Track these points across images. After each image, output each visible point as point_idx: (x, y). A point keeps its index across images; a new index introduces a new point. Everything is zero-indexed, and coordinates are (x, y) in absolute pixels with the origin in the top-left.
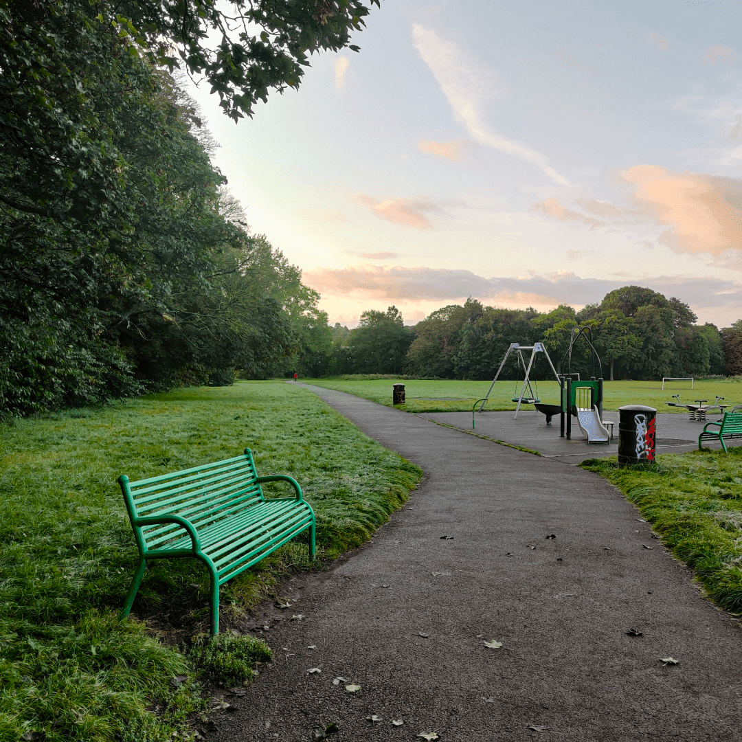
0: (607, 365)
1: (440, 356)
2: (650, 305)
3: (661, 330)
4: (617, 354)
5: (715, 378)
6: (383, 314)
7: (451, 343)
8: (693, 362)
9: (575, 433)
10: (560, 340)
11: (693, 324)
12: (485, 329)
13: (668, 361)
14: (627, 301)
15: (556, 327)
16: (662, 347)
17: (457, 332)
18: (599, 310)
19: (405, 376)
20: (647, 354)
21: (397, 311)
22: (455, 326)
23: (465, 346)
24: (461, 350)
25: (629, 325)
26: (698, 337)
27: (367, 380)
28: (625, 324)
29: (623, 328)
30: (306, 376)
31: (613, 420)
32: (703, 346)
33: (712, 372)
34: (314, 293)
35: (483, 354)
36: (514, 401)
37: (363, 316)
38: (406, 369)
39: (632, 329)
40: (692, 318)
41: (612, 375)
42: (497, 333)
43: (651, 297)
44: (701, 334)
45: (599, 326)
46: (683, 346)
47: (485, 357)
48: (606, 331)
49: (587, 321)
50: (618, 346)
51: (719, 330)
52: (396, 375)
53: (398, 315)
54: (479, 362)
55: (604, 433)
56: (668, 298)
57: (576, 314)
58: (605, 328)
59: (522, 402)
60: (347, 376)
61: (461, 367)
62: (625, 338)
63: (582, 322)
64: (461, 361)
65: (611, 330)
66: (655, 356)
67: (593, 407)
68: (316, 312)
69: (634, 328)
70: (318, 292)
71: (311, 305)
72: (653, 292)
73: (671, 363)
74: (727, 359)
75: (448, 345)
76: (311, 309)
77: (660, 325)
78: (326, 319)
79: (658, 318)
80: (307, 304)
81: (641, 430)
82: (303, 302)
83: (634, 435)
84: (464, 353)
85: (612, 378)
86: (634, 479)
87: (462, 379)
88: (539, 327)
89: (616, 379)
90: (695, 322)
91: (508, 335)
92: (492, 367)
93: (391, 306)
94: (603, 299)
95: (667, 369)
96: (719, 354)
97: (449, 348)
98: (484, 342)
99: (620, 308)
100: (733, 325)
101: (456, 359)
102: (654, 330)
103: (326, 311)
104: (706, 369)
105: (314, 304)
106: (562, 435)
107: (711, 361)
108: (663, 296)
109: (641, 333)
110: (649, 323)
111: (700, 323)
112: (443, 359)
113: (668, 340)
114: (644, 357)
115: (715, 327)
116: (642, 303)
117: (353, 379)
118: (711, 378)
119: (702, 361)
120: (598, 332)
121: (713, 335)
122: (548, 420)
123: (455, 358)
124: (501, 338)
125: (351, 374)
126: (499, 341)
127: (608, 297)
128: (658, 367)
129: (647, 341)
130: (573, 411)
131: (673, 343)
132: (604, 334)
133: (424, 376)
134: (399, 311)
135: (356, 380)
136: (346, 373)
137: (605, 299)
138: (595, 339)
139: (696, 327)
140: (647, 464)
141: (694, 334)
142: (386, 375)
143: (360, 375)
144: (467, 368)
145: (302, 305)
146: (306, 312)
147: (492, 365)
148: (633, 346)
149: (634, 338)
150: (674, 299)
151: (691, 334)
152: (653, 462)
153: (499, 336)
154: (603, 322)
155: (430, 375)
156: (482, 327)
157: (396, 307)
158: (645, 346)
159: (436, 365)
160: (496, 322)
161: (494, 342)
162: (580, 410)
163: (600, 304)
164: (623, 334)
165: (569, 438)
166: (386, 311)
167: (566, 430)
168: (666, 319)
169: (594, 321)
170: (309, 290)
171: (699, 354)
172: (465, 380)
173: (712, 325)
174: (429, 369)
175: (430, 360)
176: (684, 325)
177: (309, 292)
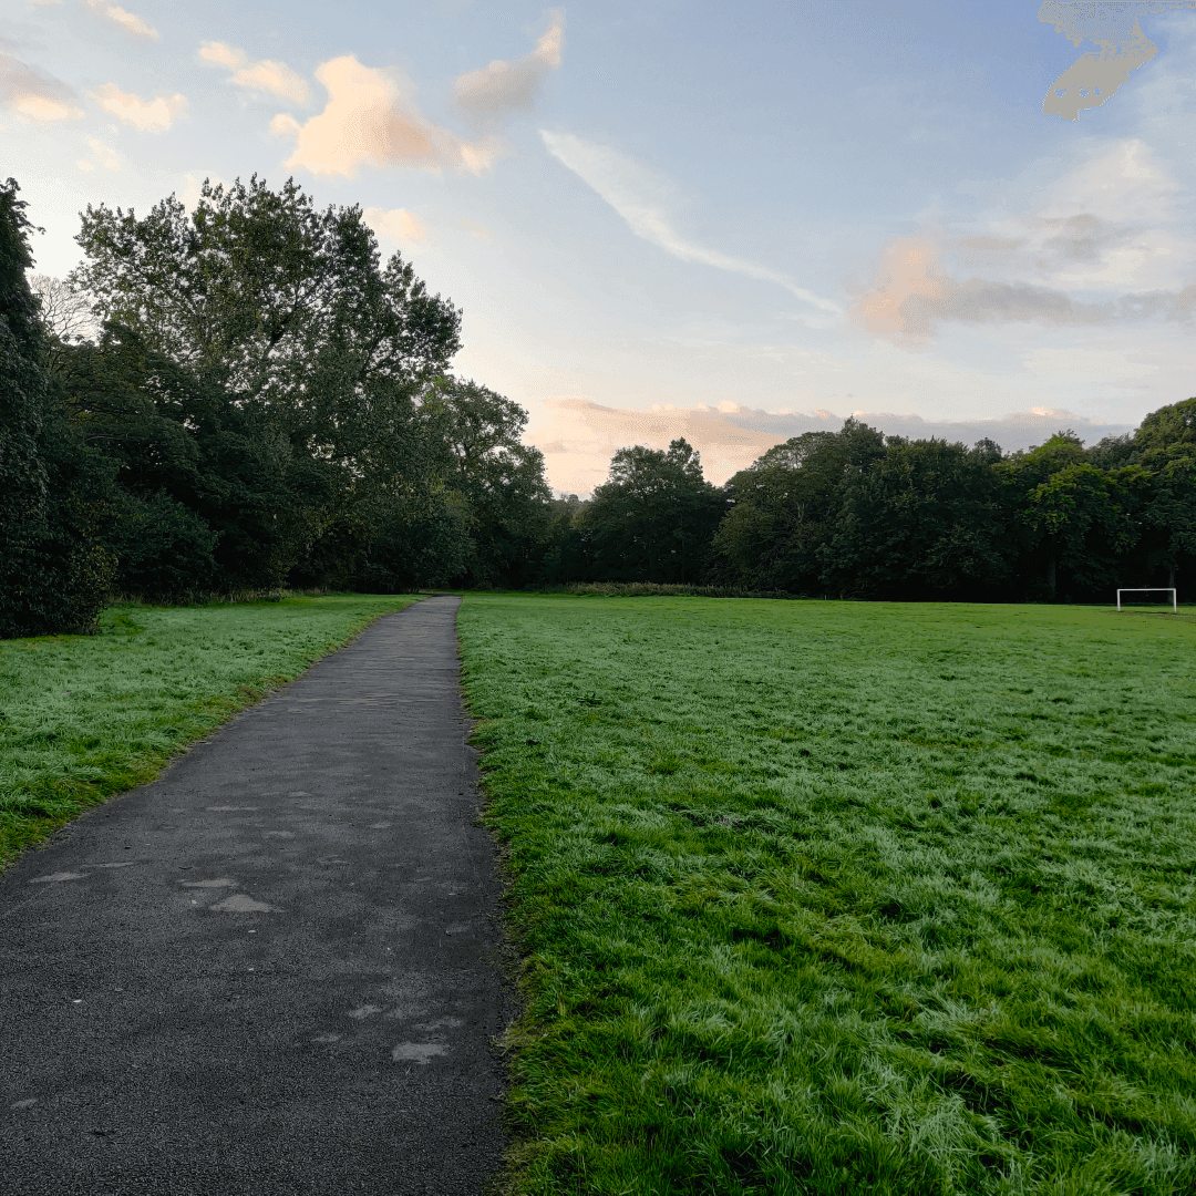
1: (788, 544)
6: (660, 455)
7: (814, 515)
10: (1066, 511)
12: (894, 483)
15: (1056, 480)
17: (828, 490)
18: (1136, 447)
21: (689, 449)
23: (847, 523)
24: (838, 531)
27: (624, 595)
30: (495, 585)
34: (514, 409)
35: (890, 541)
37: (616, 460)
38: (710, 572)
42: (923, 494)
45: (1150, 481)
47: (897, 547)
48: (1169, 491)
49: (1123, 470)
52: (688, 586)
53: (691, 459)
54: (880, 559)
57: (1088, 450)
60: (581, 587)
61: (837, 570)
63: (1109, 472)
64: (838, 555)
68: (518, 450)
70: (523, 407)
71: (509, 435)
75: (807, 520)
76: (508, 442)
78: (540, 465)
80: (500, 433)
82: (490, 429)
84: (846, 538)
88: (1014, 481)
91: (946, 497)
92: (909, 572)
93: (677, 439)
94: (1139, 425)
97: (810, 525)
98: (892, 514)
101: (827, 550)
103: (539, 448)
105: (515, 434)
112: (797, 551)
117: (592, 595)
120: (1150, 493)
123: (823, 547)
124: (932, 503)
125: (591, 582)
126: (927, 509)
127: (1151, 422)
132: (1164, 499)
134: (694, 451)
136: (579, 580)
137: (1144, 425)
142: (666, 586)
143: (608, 586)
144: (850, 573)
145: (488, 435)
146: (497, 450)
147: (910, 567)
153: (929, 499)
155: (765, 589)
156: (885, 480)
157: (687, 442)
159: (779, 564)
160: (919, 467)
161: (916, 514)
166: (667, 450)
170: (504, 402)
172: (845, 598)
174: (762, 572)
175: (764, 555)
177: (503, 406)
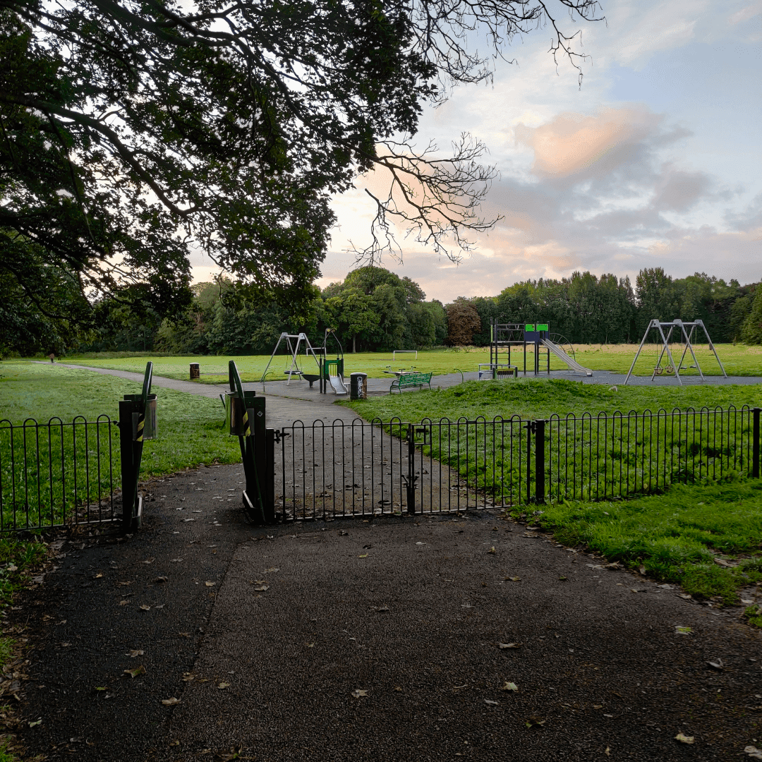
0: (350, 338)
1: (194, 332)
2: (386, 285)
3: (396, 308)
4: (358, 329)
5: (440, 349)
7: (204, 319)
8: (423, 335)
9: (329, 391)
11: (423, 301)
13: (401, 335)
14: (366, 280)
16: (397, 322)
17: (210, 309)
18: (342, 288)
19: (157, 353)
20: (384, 329)
22: (208, 303)
23: (218, 323)
24: (215, 327)
25: (368, 302)
26: (426, 313)
28: (365, 302)
29: (364, 306)
31: (348, 382)
32: (430, 320)
33: (437, 343)
35: (237, 331)
36: (286, 373)
38: (158, 346)
39: (370, 305)
40: (422, 295)
41: (354, 347)
42: (250, 310)
43: (387, 276)
44: (428, 310)
45: (342, 304)
46: (414, 321)
47: (239, 333)
48: (348, 308)
49: (332, 299)
50: (359, 321)
51: (444, 306)
52: (148, 352)
54: (232, 339)
55: (345, 389)
56: (401, 278)
57: (322, 291)
58: (347, 306)
59: (292, 374)
60: (94, 354)
61: (215, 343)
62: (365, 314)
63: (328, 299)
64: (215, 337)
65: (353, 307)
66: (391, 330)
67: (338, 375)
69: (373, 306)
72: (388, 272)
73: (404, 336)
74: (449, 331)
75: (201, 321)
77: (395, 302)
79: (392, 296)
81: (360, 384)
83: (357, 386)
84: (218, 329)
85: (354, 351)
86: (356, 404)
87: (216, 355)
89: (358, 351)
90: (424, 299)
91: (260, 312)
92: (245, 343)
94: (345, 278)
95: (401, 342)
96: (443, 327)
97: (203, 324)
98: (237, 319)
99: (360, 286)
100: (454, 301)
102: (389, 307)
104: (433, 341)
106: (321, 392)
107: (437, 333)
108: (397, 276)
109: (378, 310)
110: (385, 300)
111: (428, 299)
112: (197, 335)
113: (401, 316)
114: (381, 331)
115: (441, 304)
116: (379, 282)
117: (102, 357)
118: (436, 348)
119: (429, 334)
120: (341, 309)
121: (439, 310)
122: (311, 384)
123: (208, 334)
124: (253, 315)
125: (98, 352)
126: (251, 317)
127: (349, 276)
128: (394, 339)
129: (384, 317)
130: (327, 377)
131: (405, 318)
132: (347, 311)
133: (177, 352)
135: (106, 358)
136: (91, 351)
137: (347, 278)
138: (339, 315)
139: (425, 302)
140: (363, 399)
141: (423, 310)
142: (137, 353)
143: (109, 353)
144: (220, 344)
147: (246, 341)
148: (372, 322)
149: (371, 314)
150: (406, 278)
151: (420, 309)
152: (366, 399)
153: (252, 313)
154: (346, 299)
158: (382, 322)
159: (189, 341)
161: (247, 319)
162: (331, 377)
163: (343, 282)
164: (364, 310)
165: (325, 393)
167: (323, 389)
168: (399, 297)
169: (337, 299)
171: (427, 328)
172: (219, 355)
173: (438, 301)
174: (182, 345)
175: (183, 337)
176: (415, 302)
